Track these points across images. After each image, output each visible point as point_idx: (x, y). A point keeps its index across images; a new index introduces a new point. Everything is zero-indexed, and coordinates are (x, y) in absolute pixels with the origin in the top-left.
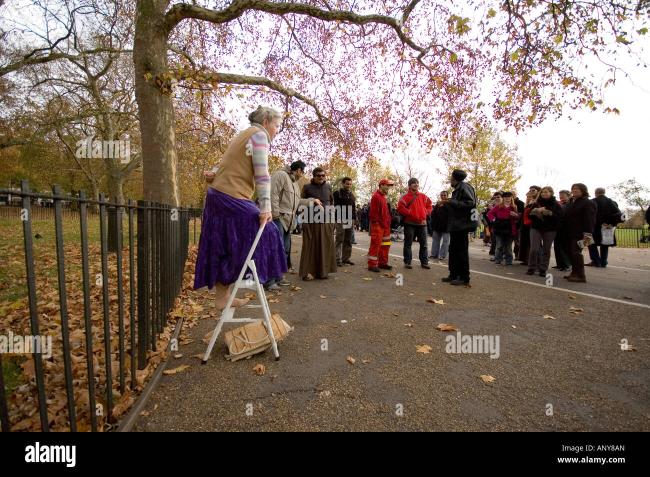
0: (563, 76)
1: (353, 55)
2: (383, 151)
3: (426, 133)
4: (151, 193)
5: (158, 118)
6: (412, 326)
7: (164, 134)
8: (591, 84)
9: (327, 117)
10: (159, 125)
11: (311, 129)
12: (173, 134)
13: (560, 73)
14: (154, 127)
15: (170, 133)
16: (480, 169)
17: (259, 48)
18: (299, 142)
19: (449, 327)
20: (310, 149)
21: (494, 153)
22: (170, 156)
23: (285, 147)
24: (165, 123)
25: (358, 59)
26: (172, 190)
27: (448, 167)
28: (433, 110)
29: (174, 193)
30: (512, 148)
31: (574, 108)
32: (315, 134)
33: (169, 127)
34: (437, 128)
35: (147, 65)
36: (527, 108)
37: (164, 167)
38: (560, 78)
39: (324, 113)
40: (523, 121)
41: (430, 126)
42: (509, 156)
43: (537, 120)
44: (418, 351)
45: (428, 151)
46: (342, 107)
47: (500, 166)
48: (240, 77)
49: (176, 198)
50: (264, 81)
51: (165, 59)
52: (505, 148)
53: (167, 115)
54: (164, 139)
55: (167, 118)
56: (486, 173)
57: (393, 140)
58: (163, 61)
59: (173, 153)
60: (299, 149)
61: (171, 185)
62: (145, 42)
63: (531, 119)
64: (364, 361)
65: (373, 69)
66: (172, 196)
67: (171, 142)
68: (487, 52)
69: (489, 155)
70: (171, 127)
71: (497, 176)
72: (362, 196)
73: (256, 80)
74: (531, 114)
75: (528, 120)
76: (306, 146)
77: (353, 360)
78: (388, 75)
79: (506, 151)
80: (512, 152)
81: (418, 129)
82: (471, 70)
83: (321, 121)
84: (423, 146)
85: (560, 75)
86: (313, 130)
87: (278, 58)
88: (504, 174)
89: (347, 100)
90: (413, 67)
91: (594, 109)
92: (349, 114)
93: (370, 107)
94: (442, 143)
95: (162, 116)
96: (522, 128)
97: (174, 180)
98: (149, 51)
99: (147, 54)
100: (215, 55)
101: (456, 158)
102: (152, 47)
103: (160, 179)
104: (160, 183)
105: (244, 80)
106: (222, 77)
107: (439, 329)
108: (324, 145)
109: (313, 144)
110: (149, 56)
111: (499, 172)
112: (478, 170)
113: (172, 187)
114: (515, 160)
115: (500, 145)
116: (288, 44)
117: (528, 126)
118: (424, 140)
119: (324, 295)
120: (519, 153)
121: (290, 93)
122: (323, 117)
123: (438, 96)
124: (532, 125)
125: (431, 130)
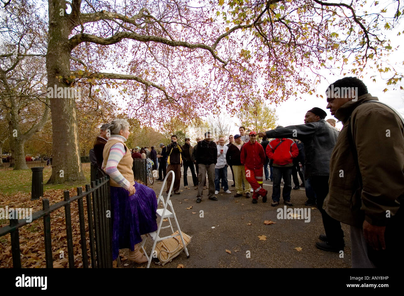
0: (295, 77)
1: (185, 62)
2: (206, 115)
3: (230, 106)
4: (59, 153)
5: (65, 103)
6: (251, 225)
7: (69, 114)
8: (308, 81)
9: (171, 96)
10: (65, 107)
11: (161, 103)
12: (75, 113)
13: (294, 75)
14: (61, 109)
15: (73, 112)
16: (258, 123)
17: (126, 57)
18: (154, 112)
19: (270, 222)
20: (161, 116)
21: (264, 113)
22: (73, 127)
23: (145, 115)
24: (69, 106)
25: (188, 64)
26: (75, 150)
27: (241, 122)
28: (233, 93)
29: (76, 152)
30: (273, 111)
31: (302, 93)
32: (163, 106)
33: (72, 109)
34: (236, 103)
35: (56, 70)
36: (280, 93)
37: (68, 135)
38: (294, 78)
39: (169, 93)
40: (279, 99)
41: (233, 102)
42: (272, 115)
43: (285, 98)
44: (260, 239)
45: (232, 115)
46: (180, 91)
47: (268, 121)
48: (118, 75)
49: (78, 155)
50: (133, 78)
51: (69, 65)
52: (270, 111)
53: (71, 101)
54: (69, 117)
55: (71, 103)
56: (261, 124)
57: (212, 110)
58: (68, 67)
59: (75, 125)
60: (154, 116)
61: (73, 146)
62: (55, 55)
63: (282, 98)
64: (236, 251)
65: (197, 70)
66: (75, 154)
67: (74, 118)
68: (259, 65)
69: (262, 114)
70: (74, 108)
71: (267, 126)
72: (193, 141)
73: (128, 77)
74: (282, 95)
75: (281, 99)
76: (158, 114)
77: (230, 252)
78: (208, 75)
79: (270, 112)
80: (273, 113)
81: (226, 104)
82: (251, 74)
83: (168, 99)
84: (229, 113)
85: (294, 77)
86: (162, 104)
87: (138, 62)
88: (270, 125)
89: (183, 87)
90: (220, 70)
91: (312, 94)
92: (185, 95)
93: (196, 90)
94: (239, 111)
95: (67, 101)
96: (278, 102)
97: (76, 142)
98: (58, 61)
99: (56, 62)
100: (97, 60)
101: (245, 117)
102: (60, 58)
103: (66, 143)
104: (66, 146)
105: (121, 77)
106: (106, 75)
107: (265, 224)
108: (170, 112)
109: (163, 112)
110: (58, 64)
111: (267, 124)
112: (257, 123)
113: (75, 148)
114: (275, 117)
115: (266, 109)
116: (145, 54)
117: (281, 101)
118: (229, 110)
119: (194, 212)
120: (277, 113)
121: (149, 84)
122: (169, 97)
123: (235, 86)
124: (283, 100)
125: (233, 104)
